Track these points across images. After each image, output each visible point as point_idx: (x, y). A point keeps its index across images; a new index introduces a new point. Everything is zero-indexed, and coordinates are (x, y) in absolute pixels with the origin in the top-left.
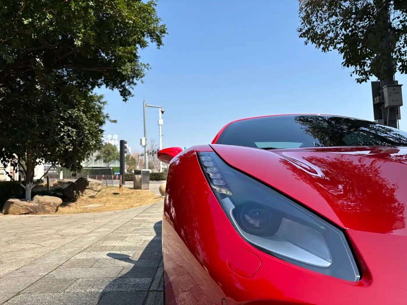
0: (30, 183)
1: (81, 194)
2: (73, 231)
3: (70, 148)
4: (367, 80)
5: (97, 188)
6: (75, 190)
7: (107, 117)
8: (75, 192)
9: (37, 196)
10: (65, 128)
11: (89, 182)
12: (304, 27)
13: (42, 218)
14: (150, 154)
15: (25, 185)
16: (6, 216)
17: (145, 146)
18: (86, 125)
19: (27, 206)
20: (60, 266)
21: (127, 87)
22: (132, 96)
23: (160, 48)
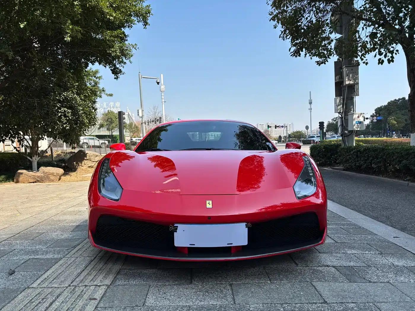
0: (35, 156)
1: (80, 164)
2: (69, 195)
3: (67, 126)
4: (326, 62)
5: (94, 159)
6: (75, 162)
7: (103, 91)
8: (75, 163)
9: (42, 168)
10: (62, 110)
11: (87, 154)
12: (275, 11)
13: (47, 186)
14: (153, 122)
15: (32, 158)
16: (17, 184)
17: (142, 117)
18: (80, 106)
19: (35, 176)
20: (57, 214)
21: (118, 66)
22: (123, 74)
23: (146, 28)
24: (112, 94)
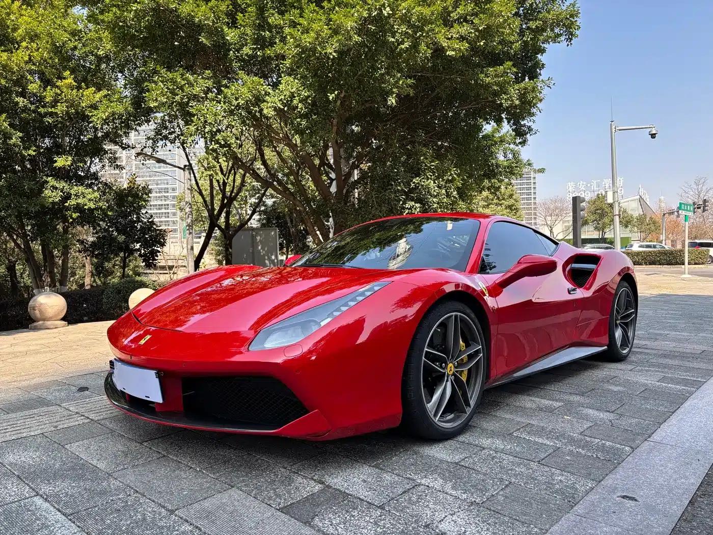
24: (544, 169)
